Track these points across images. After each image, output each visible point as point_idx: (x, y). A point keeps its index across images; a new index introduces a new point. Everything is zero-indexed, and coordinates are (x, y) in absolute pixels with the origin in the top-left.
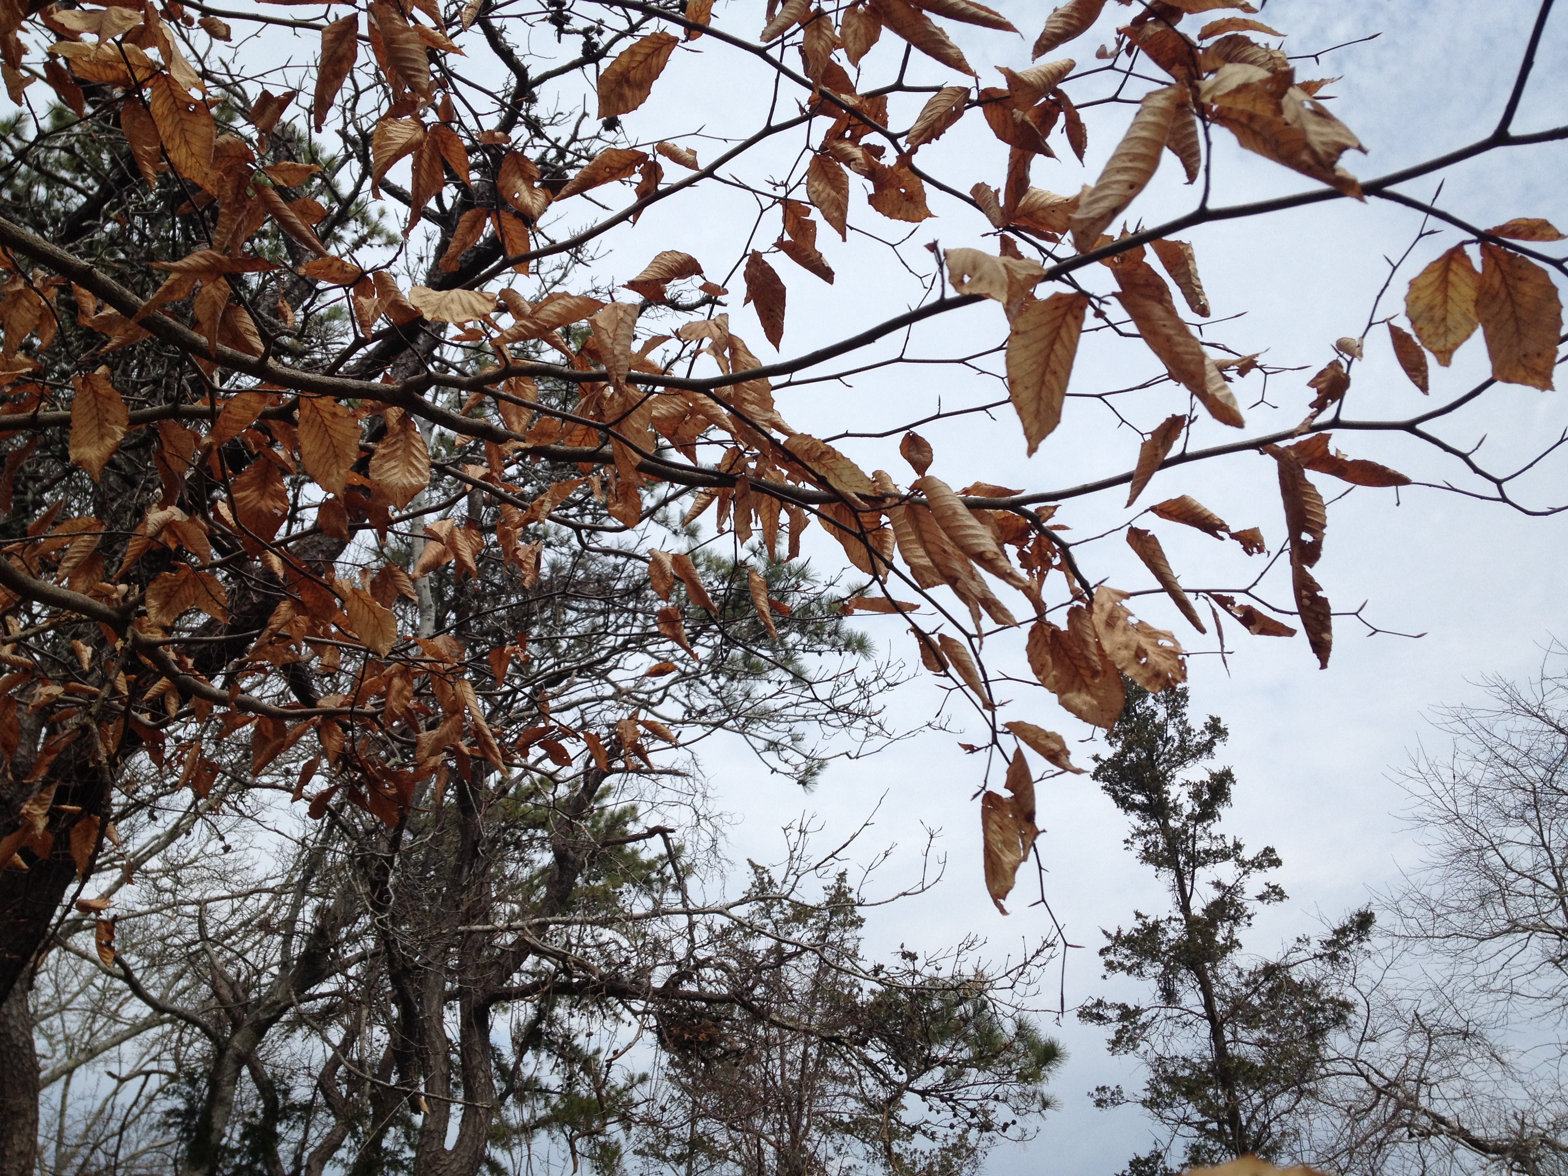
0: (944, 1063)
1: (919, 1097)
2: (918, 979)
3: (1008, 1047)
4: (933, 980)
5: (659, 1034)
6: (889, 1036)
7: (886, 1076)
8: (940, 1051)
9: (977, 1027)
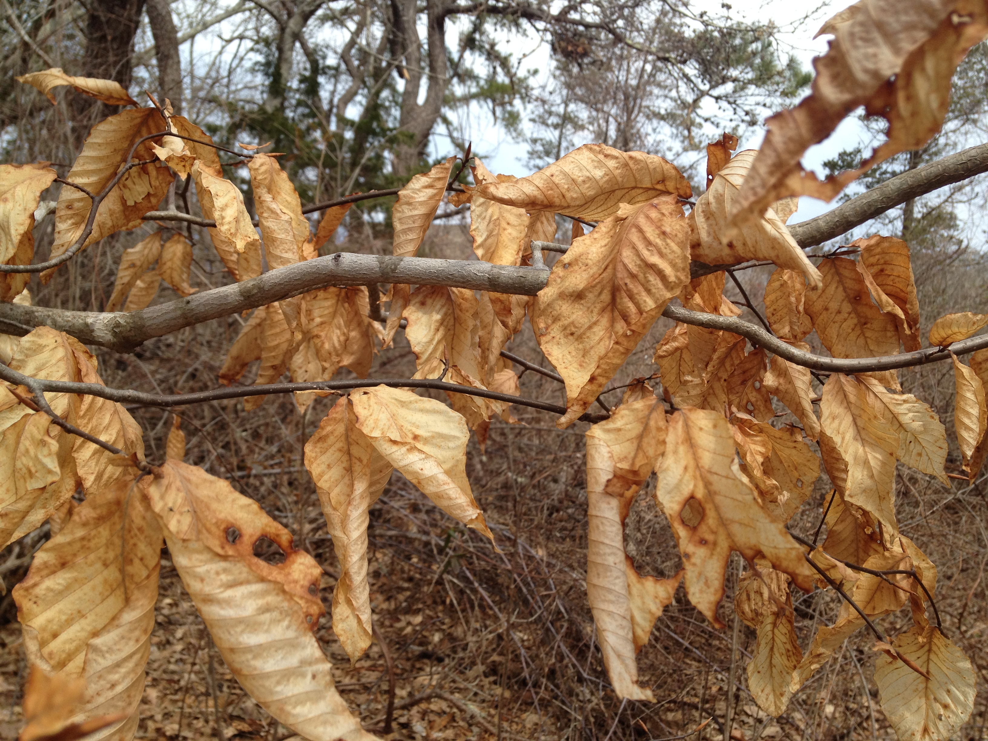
0: (734, 80)
1: (713, 100)
2: (729, 23)
3: (780, 74)
4: (739, 24)
5: (553, 45)
6: (703, 60)
7: (695, 85)
8: (734, 73)
9: (762, 58)
